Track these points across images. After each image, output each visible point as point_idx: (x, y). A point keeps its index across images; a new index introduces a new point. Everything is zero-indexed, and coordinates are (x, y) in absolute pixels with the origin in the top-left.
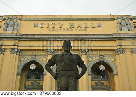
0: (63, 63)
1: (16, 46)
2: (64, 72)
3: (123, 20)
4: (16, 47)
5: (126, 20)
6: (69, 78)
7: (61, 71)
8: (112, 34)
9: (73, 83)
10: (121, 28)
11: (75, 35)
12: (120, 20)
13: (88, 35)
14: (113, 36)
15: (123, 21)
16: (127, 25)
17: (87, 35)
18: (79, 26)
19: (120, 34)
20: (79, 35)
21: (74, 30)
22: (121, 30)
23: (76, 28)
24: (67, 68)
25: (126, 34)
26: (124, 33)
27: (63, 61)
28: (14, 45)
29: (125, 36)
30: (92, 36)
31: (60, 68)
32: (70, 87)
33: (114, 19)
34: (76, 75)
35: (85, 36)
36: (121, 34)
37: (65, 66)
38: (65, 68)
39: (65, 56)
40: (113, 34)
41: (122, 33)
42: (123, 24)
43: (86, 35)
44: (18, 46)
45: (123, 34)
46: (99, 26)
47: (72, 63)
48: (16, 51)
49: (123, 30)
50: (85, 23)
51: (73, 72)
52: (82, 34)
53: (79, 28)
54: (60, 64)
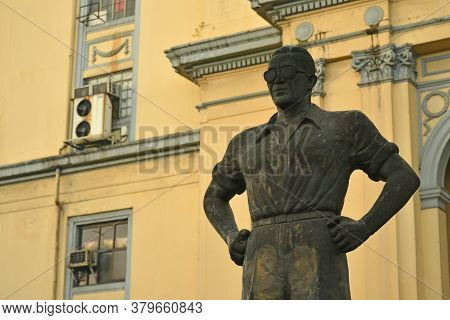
1: (384, 29)
4: (383, 39)
28: (373, 31)
44: (393, 31)
48: (387, 61)
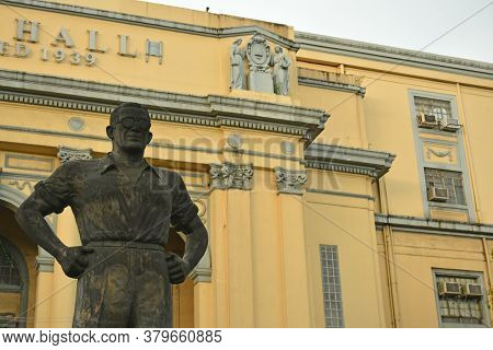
0: (115, 204)
2: (118, 244)
3: (260, 42)
5: (268, 43)
6: (139, 273)
7: (104, 240)
8: (206, 98)
9: (159, 298)
10: (247, 77)
11: (40, 79)
12: (246, 40)
13: (102, 87)
14: (209, 105)
15: (257, 49)
16: (271, 65)
17: (97, 87)
18: (60, 39)
19: (240, 103)
20: (58, 81)
21: (37, 56)
22: (247, 87)
23: (47, 48)
24: (136, 229)
25: (266, 106)
26: (255, 99)
27: (114, 193)
29: (260, 114)
30: (118, 93)
31: (102, 226)
32: (144, 314)
33: (219, 34)
34: (170, 263)
35: (88, 89)
36: (244, 100)
37: (123, 218)
38: (126, 229)
39: (121, 172)
40: (209, 99)
41: (250, 98)
42: (255, 58)
43: (91, 86)
45: (252, 105)
46: (154, 53)
47: (155, 209)
49: (252, 84)
50: (89, 32)
51: (157, 247)
52: (75, 78)
53: (61, 48)
54: (97, 207)
